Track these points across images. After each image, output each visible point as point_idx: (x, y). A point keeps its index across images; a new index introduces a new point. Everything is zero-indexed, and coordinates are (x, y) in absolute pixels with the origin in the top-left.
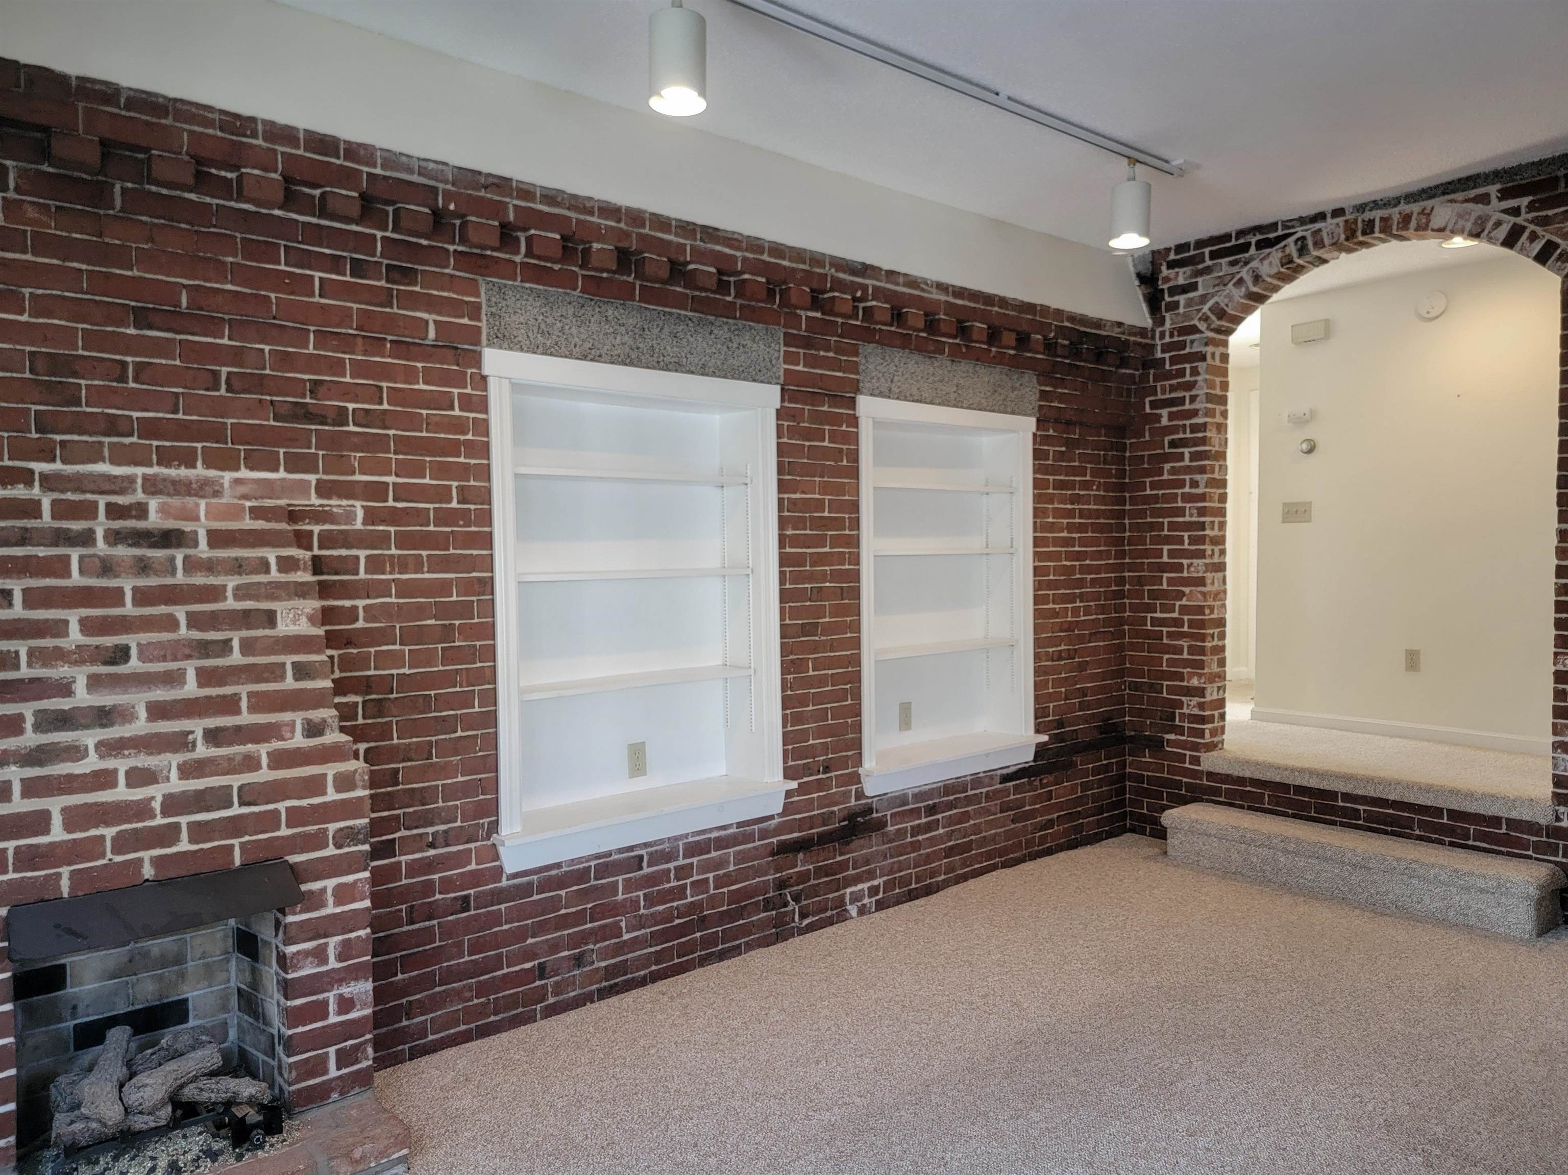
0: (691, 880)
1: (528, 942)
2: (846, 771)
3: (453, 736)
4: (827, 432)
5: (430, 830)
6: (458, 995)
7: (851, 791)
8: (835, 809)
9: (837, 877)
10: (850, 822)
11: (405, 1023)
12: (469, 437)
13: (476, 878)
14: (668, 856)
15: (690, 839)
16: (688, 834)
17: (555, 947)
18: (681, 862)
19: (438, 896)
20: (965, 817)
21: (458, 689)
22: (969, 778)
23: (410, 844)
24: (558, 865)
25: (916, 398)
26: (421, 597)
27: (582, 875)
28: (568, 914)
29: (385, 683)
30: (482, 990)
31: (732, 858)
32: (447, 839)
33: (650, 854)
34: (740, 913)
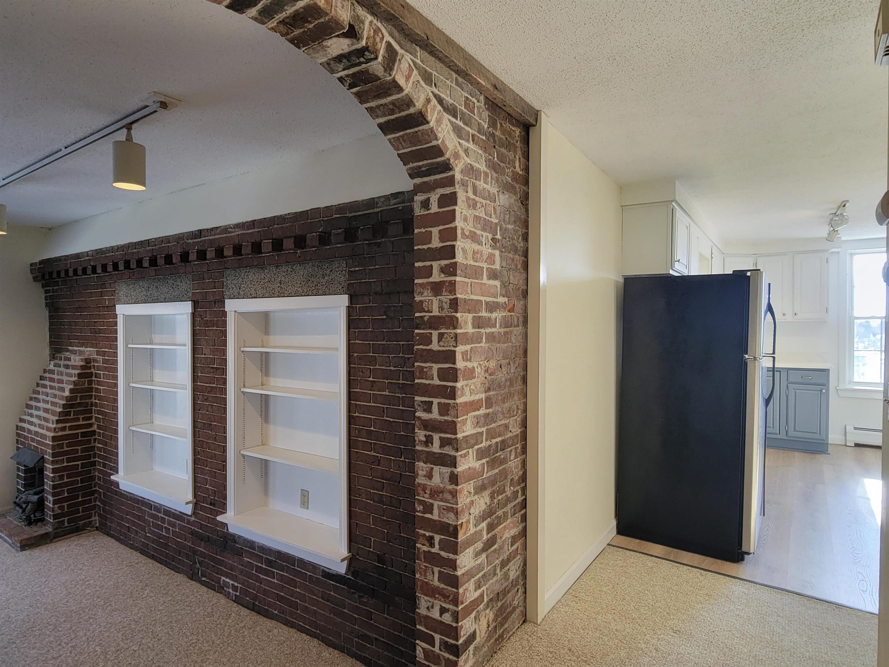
8: (218, 529)
9: (218, 566)
10: (224, 540)
14: (159, 510)
18: (162, 515)
25: (253, 296)
27: (138, 502)
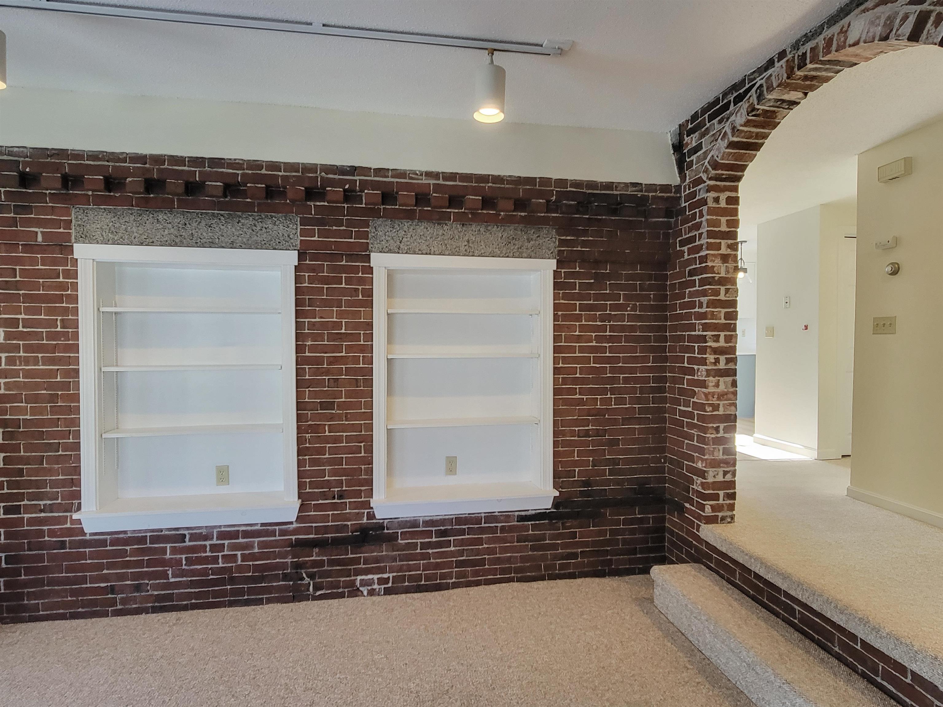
0: (222, 553)
1: (103, 572)
2: (359, 500)
3: (57, 454)
4: (344, 278)
5: (41, 503)
6: (57, 593)
7: (364, 513)
8: (349, 523)
9: (349, 567)
10: (361, 533)
11: (26, 602)
12: (69, 292)
13: (70, 532)
14: (207, 537)
15: (223, 529)
16: (221, 526)
17: (122, 577)
18: (215, 541)
19: (47, 538)
20: (480, 541)
21: (59, 429)
22: (483, 515)
23: (28, 509)
24: (125, 532)
26: (38, 378)
27: (142, 540)
28: (130, 560)
29: (16, 423)
30: (74, 593)
31: (256, 544)
32: (51, 508)
33: (191, 534)
34: (262, 579)
